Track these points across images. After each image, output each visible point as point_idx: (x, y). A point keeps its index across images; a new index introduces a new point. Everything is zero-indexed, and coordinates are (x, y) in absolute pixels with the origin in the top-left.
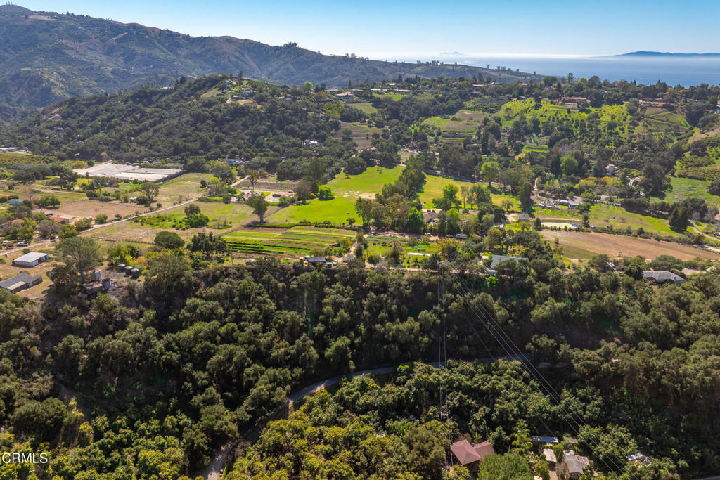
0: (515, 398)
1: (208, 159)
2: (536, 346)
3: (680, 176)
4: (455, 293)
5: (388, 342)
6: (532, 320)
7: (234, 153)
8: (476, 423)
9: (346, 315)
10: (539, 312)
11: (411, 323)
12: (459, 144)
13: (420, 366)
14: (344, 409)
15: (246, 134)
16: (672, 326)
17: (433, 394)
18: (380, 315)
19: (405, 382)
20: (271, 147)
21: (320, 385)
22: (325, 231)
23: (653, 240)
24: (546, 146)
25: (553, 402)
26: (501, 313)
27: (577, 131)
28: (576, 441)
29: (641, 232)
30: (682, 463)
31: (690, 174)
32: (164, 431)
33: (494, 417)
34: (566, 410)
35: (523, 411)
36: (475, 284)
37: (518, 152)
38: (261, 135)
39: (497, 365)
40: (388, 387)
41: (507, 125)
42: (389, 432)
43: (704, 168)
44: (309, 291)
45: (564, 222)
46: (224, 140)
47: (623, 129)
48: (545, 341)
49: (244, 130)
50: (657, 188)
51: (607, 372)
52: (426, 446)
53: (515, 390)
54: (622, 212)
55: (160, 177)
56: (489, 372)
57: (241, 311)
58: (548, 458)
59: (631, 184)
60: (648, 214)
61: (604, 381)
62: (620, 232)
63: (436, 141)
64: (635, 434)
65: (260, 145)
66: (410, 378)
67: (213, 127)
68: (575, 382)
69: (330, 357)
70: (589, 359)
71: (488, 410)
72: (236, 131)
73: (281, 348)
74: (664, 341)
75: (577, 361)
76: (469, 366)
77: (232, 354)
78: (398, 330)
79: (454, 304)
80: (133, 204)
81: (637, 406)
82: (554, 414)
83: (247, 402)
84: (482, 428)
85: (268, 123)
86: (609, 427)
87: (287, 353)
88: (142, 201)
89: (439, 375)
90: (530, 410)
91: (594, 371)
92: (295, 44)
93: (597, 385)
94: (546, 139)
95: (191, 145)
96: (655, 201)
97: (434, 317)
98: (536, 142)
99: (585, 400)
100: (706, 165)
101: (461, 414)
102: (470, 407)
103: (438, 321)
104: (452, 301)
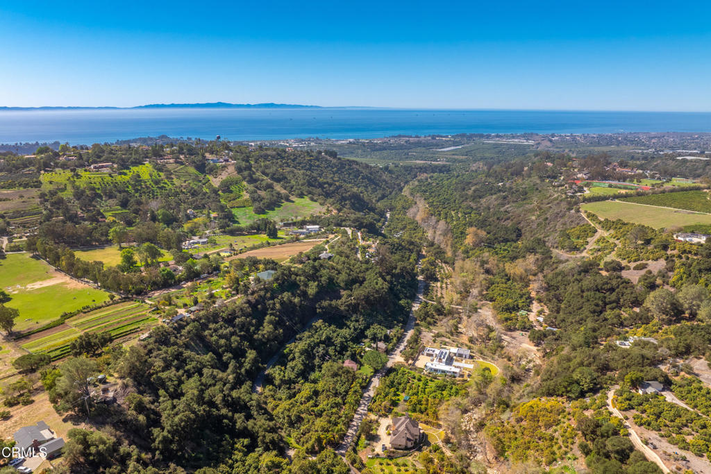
0: (338, 335)
2: (322, 308)
3: (232, 208)
4: (271, 298)
5: (266, 343)
6: (311, 297)
8: (335, 355)
9: (238, 338)
10: (311, 291)
11: (268, 327)
13: (291, 346)
14: (290, 385)
17: (309, 354)
18: (251, 331)
19: (295, 357)
21: (257, 388)
22: (107, 310)
24: (119, 207)
25: (350, 329)
26: (296, 300)
27: (131, 190)
28: (369, 340)
29: (269, 243)
31: (236, 205)
33: (338, 349)
34: (355, 329)
35: (345, 338)
36: (271, 291)
39: (315, 326)
40: (291, 364)
43: (239, 200)
44: (193, 340)
47: (166, 183)
53: (334, 332)
54: (231, 237)
56: (316, 331)
59: (212, 219)
60: (246, 235)
61: (354, 308)
62: (260, 247)
64: (380, 324)
66: (294, 354)
68: (347, 316)
69: (251, 368)
70: (344, 302)
71: (333, 347)
75: (341, 306)
76: (307, 333)
78: (267, 332)
79: (277, 305)
82: (354, 333)
84: (338, 357)
86: (373, 327)
87: (233, 378)
89: (301, 345)
90: (348, 336)
93: (355, 312)
94: (111, 202)
97: (273, 317)
98: (107, 206)
99: (357, 321)
103: (277, 319)
104: (274, 304)
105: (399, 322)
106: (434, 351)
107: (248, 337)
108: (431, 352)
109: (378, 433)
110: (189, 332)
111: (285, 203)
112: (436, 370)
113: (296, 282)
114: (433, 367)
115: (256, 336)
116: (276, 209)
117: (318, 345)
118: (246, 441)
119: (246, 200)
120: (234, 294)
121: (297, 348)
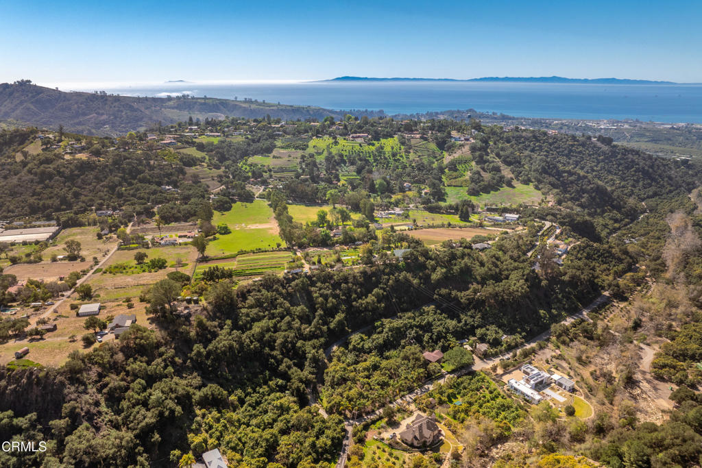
0: (441, 324)
1: (76, 213)
2: (440, 295)
3: (448, 186)
4: (388, 274)
5: (362, 312)
6: (432, 282)
7: (102, 205)
8: (428, 342)
9: (334, 300)
10: (434, 277)
11: (371, 298)
12: (292, 178)
13: (386, 321)
14: (360, 353)
15: (102, 186)
16: (497, 270)
17: (399, 334)
18: (352, 297)
19: (382, 331)
20: (134, 195)
21: (333, 346)
22: (267, 255)
23: (458, 228)
24: (355, 174)
25: (459, 321)
26: (415, 281)
27: (371, 160)
28: (476, 338)
29: (449, 225)
30: (524, 334)
31: (454, 184)
32: (272, 391)
33: (434, 337)
34: (466, 324)
35: (448, 329)
36: (394, 268)
37: (339, 180)
38: (116, 186)
39: (424, 310)
40: (375, 336)
41: (320, 159)
42: (387, 358)
43: (460, 179)
44: (300, 292)
45: (402, 225)
46: (81, 194)
47: (402, 156)
48: (444, 291)
49: (98, 183)
50: (440, 196)
51: (478, 299)
52: (417, 356)
53: (439, 321)
54: (427, 213)
55: (47, 236)
56: (421, 315)
57: (272, 311)
58: (469, 349)
59: (423, 194)
60: (443, 213)
61: (477, 304)
62: (438, 227)
63: (271, 176)
64: (499, 327)
65: (120, 195)
66: (384, 328)
67: (64, 183)
68: (465, 308)
69: (334, 328)
70: (468, 295)
71: (430, 334)
72: (90, 184)
73: (307, 330)
74: (497, 278)
75: (462, 298)
76: (410, 314)
77: (286, 337)
78: (367, 303)
79: (391, 281)
80: (63, 262)
81: (494, 314)
82: (461, 327)
83: (307, 363)
84: (430, 344)
85: (120, 175)
86: (488, 327)
87: (310, 331)
88: (72, 258)
89: (397, 323)
90: (451, 328)
91: (470, 301)
92: (29, 81)
93: (474, 308)
94: (352, 168)
95: (49, 202)
96: (442, 204)
97: (381, 291)
98: (347, 171)
99: (473, 317)
100: (460, 177)
101: (419, 339)
102: (421, 335)
103: (385, 293)
104: (388, 280)
105: (523, 330)
106: (533, 370)
107: (348, 301)
108: (529, 370)
109: (402, 423)
110: (297, 285)
111: (506, 188)
112: (516, 390)
113: (425, 265)
114: (516, 386)
115: (354, 303)
116: (492, 192)
117: (411, 327)
118: (280, 382)
119: (466, 181)
120: (359, 263)
121: (389, 324)
